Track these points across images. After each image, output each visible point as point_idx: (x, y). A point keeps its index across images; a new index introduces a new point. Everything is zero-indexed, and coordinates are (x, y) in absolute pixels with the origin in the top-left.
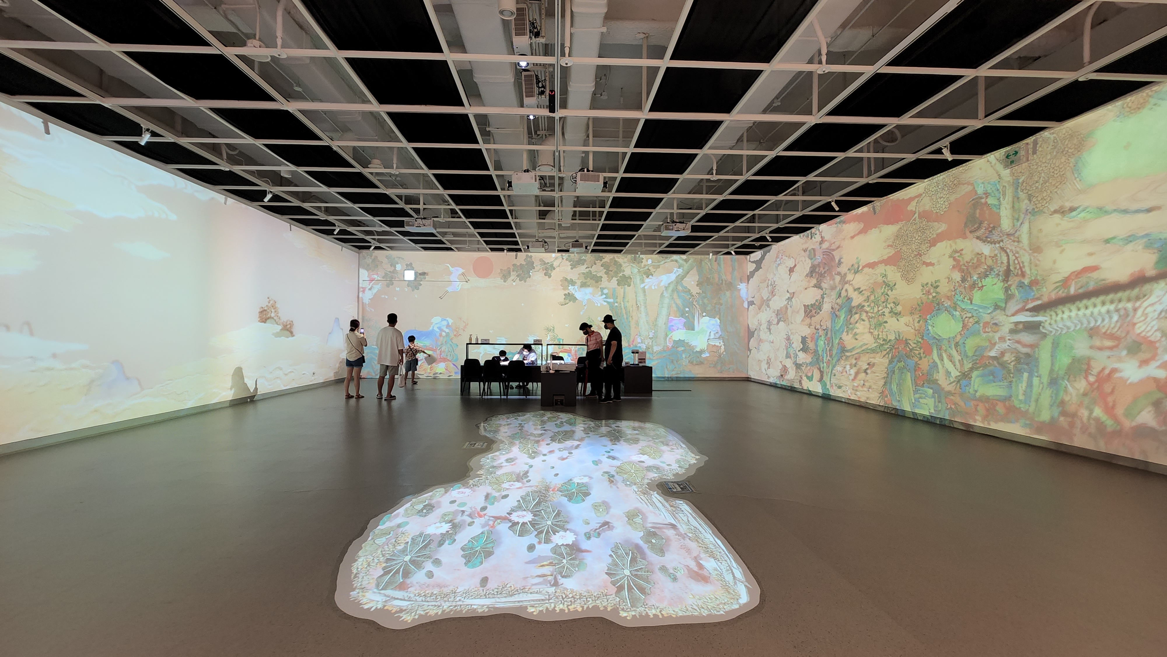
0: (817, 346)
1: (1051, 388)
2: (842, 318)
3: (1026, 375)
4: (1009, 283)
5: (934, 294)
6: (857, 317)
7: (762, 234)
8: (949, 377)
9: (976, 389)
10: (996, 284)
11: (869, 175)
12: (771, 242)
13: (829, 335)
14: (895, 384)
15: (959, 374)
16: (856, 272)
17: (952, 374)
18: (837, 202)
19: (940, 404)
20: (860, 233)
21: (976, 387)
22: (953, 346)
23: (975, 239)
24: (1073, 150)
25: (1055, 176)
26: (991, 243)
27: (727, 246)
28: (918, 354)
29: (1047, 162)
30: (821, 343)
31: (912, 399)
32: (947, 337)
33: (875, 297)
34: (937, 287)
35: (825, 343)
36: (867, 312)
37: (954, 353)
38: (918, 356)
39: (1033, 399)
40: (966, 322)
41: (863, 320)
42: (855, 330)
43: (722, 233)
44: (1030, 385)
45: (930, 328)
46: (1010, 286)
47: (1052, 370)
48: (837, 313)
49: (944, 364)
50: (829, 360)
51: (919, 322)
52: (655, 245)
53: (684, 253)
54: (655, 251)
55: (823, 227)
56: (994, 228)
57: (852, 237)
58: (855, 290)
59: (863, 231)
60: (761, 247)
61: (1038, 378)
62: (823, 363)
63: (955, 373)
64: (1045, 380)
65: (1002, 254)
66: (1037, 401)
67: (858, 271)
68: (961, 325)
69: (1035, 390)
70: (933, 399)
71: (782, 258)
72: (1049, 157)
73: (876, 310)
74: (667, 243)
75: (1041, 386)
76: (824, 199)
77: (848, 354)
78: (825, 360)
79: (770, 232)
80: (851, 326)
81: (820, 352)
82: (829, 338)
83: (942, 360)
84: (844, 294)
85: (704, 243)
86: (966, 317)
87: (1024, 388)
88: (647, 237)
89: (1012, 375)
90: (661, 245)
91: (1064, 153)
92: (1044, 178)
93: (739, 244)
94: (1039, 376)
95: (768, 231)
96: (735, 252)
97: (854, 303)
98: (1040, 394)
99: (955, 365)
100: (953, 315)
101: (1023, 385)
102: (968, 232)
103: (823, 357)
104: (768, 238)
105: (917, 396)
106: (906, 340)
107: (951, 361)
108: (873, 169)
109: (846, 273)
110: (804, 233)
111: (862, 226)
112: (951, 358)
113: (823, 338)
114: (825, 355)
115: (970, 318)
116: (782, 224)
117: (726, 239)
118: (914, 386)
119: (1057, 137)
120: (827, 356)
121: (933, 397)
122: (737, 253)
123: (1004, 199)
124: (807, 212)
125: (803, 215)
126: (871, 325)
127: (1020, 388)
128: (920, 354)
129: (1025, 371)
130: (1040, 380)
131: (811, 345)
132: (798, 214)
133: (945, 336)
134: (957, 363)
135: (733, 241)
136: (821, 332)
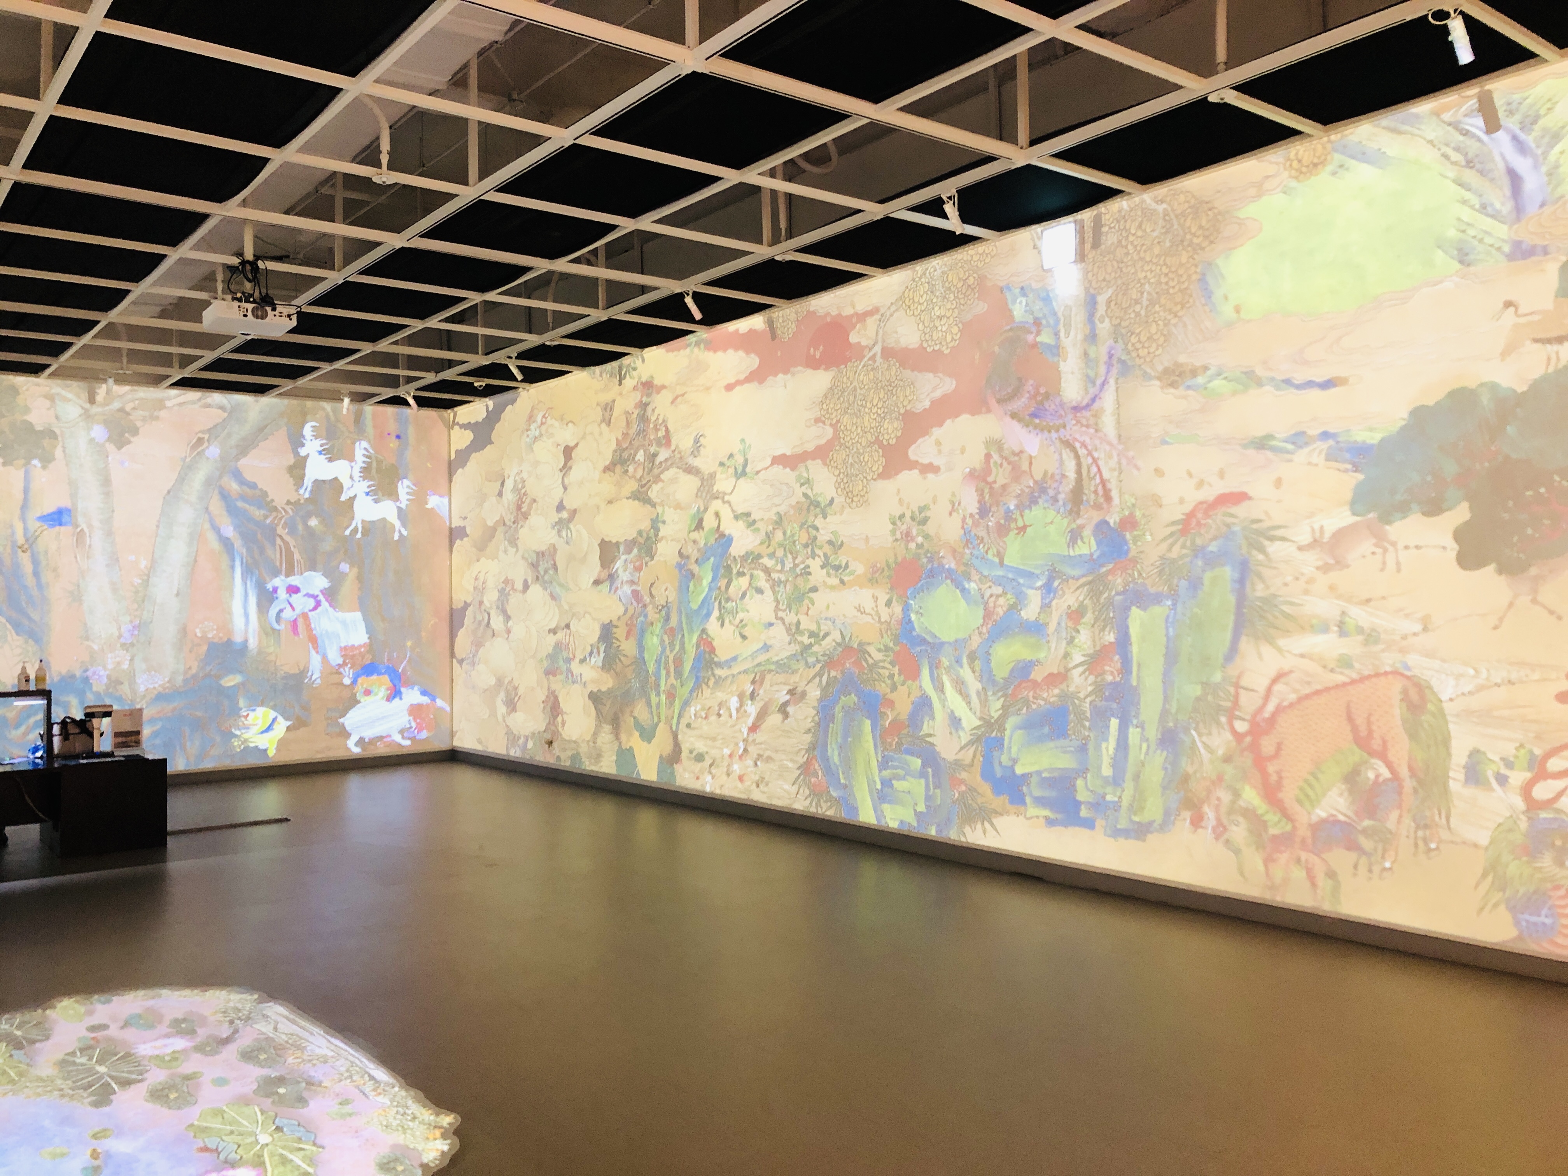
0: (641, 647)
1: (1162, 751)
2: (705, 583)
3: (1114, 723)
4: (1079, 522)
5: (920, 539)
6: (743, 582)
7: (498, 357)
8: (957, 730)
9: (1014, 755)
10: (1052, 523)
11: (776, 240)
12: (522, 381)
13: (674, 622)
14: (834, 746)
15: (978, 723)
16: (741, 474)
17: (964, 723)
18: (697, 296)
19: (938, 791)
20: (749, 379)
21: (1014, 750)
22: (965, 660)
23: (1008, 419)
24: (1201, 239)
25: (1171, 291)
26: (1042, 430)
27: (393, 381)
28: (889, 678)
29: (1154, 260)
30: (653, 641)
31: (875, 782)
32: (952, 640)
33: (784, 533)
34: (924, 521)
35: (662, 641)
36: (767, 571)
37: (966, 673)
38: (888, 682)
39: (1129, 776)
40: (991, 605)
41: (760, 591)
42: (741, 615)
43: (384, 346)
44: (1122, 744)
45: (913, 617)
46: (1081, 527)
47: (1164, 714)
48: (695, 568)
49: (945, 699)
50: (672, 685)
51: (889, 604)
52: (165, 360)
53: (261, 390)
54: (168, 377)
55: (654, 353)
56: (1047, 396)
57: (729, 387)
58: (736, 517)
59: (757, 376)
60: (488, 392)
61: (1139, 730)
62: (658, 694)
63: (970, 721)
64: (1153, 733)
65: (1065, 456)
66: (1137, 777)
67: (744, 474)
68: (981, 613)
69: (1134, 755)
70: (923, 781)
71: (542, 424)
72: (1156, 251)
73: (789, 565)
74: (209, 356)
75: (1144, 746)
76: (667, 286)
77: (718, 672)
78: (663, 687)
79: (521, 356)
80: (729, 605)
81: (651, 667)
82: (672, 629)
83: (940, 689)
84: (709, 522)
85: (326, 368)
86: (991, 596)
87: (1111, 751)
88: (135, 333)
89: (1087, 724)
90: (185, 361)
91: (1186, 243)
92: (1149, 293)
93: (431, 378)
94: (1141, 726)
95: (514, 351)
96: (415, 398)
97: (737, 549)
98: (1143, 764)
99: (969, 703)
100: (963, 590)
101: (1109, 747)
102: (994, 400)
103: (658, 678)
104: (515, 371)
105: (886, 773)
106: (860, 644)
107: (961, 693)
108: (783, 224)
109: (715, 473)
110: (604, 366)
111: (754, 361)
112: (960, 687)
113: (657, 628)
114: (663, 672)
115: (998, 596)
116: (552, 338)
117: (391, 360)
118: (880, 750)
119: (1169, 209)
120: (668, 673)
121: (922, 774)
122: (422, 402)
123: (1068, 334)
124: (619, 313)
125: (610, 321)
126: (778, 602)
127: (1104, 751)
128: (891, 676)
129: (1113, 716)
130: (1142, 734)
131: (628, 647)
132: (597, 315)
133: (947, 635)
134: (975, 699)
135: (409, 368)
136: (652, 614)
